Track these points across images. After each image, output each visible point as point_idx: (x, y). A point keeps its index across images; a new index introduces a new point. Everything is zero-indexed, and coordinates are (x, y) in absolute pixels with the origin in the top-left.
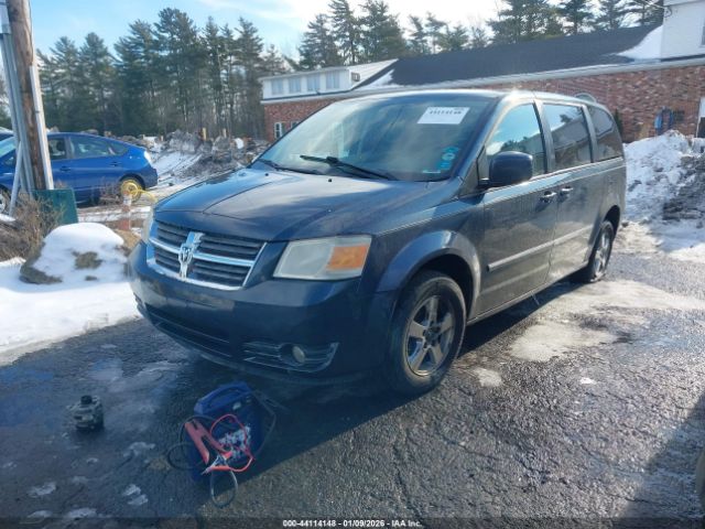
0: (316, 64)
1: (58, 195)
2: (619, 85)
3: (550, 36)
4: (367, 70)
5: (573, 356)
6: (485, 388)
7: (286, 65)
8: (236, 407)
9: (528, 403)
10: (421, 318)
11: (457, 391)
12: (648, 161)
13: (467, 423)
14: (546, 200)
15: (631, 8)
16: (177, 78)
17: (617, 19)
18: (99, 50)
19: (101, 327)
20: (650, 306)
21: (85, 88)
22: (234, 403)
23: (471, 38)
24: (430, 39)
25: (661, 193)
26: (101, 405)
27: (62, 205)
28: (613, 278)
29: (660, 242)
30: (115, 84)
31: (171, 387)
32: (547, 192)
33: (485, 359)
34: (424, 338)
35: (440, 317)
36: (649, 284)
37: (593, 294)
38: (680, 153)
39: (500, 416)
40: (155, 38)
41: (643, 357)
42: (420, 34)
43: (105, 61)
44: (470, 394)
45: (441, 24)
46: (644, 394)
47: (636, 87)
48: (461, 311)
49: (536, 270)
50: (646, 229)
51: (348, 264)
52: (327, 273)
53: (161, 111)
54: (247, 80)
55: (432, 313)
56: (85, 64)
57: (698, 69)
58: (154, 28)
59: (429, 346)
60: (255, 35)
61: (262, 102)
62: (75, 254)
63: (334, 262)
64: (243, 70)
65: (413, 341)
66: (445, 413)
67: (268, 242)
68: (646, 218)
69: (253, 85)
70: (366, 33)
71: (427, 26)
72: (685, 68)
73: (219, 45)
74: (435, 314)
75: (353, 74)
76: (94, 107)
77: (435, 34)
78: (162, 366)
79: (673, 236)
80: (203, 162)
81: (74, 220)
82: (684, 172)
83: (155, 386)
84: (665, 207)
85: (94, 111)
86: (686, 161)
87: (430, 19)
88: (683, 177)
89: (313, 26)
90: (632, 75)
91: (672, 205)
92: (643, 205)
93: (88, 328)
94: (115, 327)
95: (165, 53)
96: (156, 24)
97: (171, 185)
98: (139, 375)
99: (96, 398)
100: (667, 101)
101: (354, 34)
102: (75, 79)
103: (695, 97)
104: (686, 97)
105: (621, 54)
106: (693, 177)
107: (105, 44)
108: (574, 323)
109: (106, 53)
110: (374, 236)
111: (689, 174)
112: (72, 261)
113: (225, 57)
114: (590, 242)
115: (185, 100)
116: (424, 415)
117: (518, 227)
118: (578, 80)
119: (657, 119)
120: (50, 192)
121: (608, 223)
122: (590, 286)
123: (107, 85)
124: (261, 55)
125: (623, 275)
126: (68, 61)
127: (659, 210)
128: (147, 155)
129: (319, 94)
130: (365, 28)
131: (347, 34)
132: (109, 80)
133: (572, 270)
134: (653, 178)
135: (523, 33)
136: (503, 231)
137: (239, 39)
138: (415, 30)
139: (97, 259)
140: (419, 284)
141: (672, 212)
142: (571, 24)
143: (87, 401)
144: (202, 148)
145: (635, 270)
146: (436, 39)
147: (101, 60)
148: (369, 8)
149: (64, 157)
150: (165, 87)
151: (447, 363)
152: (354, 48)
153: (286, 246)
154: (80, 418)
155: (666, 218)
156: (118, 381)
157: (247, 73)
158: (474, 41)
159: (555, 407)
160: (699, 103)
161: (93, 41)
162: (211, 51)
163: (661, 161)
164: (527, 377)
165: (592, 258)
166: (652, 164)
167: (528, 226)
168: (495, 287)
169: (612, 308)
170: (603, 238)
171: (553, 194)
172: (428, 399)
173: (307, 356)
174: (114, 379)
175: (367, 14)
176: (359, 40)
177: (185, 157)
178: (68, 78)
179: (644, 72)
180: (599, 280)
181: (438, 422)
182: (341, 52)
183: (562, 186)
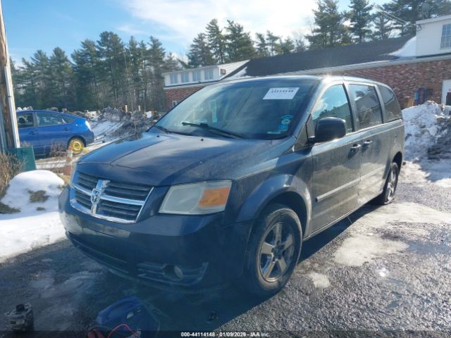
0: (198, 65)
1: (22, 151)
2: (391, 74)
3: (345, 44)
4: (230, 68)
5: (379, 261)
6: (318, 289)
7: (180, 65)
8: (129, 316)
9: (350, 300)
10: (270, 239)
11: (298, 292)
12: (415, 121)
13: (306, 319)
14: (354, 150)
15: (395, 26)
16: (111, 74)
17: (386, 33)
18: (62, 59)
19: (44, 245)
20: (428, 221)
21: (53, 81)
22: (128, 313)
23: (296, 46)
24: (269, 48)
25: (425, 141)
26: (31, 312)
27: (25, 158)
28: (400, 200)
29: (428, 175)
30: (72, 79)
31: (87, 293)
32: (355, 145)
33: (316, 265)
34: (272, 254)
35: (284, 238)
36: (425, 204)
37: (388, 213)
38: (436, 116)
39: (330, 313)
40: (97, 49)
41: (429, 261)
42: (263, 44)
43: (66, 64)
44: (307, 294)
45: (276, 38)
46: (435, 292)
47: (401, 74)
48: (299, 232)
49: (349, 199)
50: (418, 166)
51: (215, 202)
52: (199, 209)
53: (100, 95)
54: (155, 75)
55: (278, 235)
56: (53, 67)
57: (440, 63)
58: (97, 44)
59: (276, 260)
60: (160, 47)
61: (165, 88)
62: (30, 192)
63: (203, 202)
64: (152, 69)
65: (264, 258)
66: (289, 311)
67: (155, 187)
68: (417, 159)
69: (160, 78)
70: (229, 45)
71: (267, 39)
72: (431, 62)
73: (137, 54)
74: (280, 236)
75: (221, 70)
76: (59, 93)
77: (272, 44)
78: (83, 275)
79: (436, 170)
80: (125, 127)
81: (32, 168)
82: (440, 127)
83: (76, 293)
84: (429, 151)
85: (58, 96)
86: (440, 121)
87: (269, 35)
88: (439, 131)
89: (196, 41)
90: (398, 67)
91: (433, 150)
92: (414, 150)
93: (34, 246)
94: (54, 244)
95: (103, 59)
96: (98, 42)
97: (104, 142)
98: (65, 283)
99: (28, 306)
100: (421, 83)
101: (222, 45)
102: (47, 76)
103: (439, 80)
104: (433, 80)
105: (390, 54)
106: (446, 131)
107: (66, 54)
108: (377, 235)
109: (66, 60)
110: (233, 181)
111: (443, 129)
112: (27, 197)
113: (142, 60)
114: (384, 178)
115: (115, 87)
116: (274, 313)
117: (334, 168)
118: (364, 71)
119: (416, 94)
120: (16, 149)
121: (395, 164)
122: (384, 207)
123: (67, 79)
124: (164, 60)
125: (406, 198)
126: (42, 65)
127: (425, 153)
128: (87, 123)
129: (200, 83)
130: (229, 41)
131: (218, 45)
132: (68, 77)
133: (373, 197)
134: (419, 132)
135: (328, 43)
136: (323, 172)
137: (150, 50)
138: (260, 42)
139: (45, 195)
140: (268, 214)
141: (434, 154)
142: (358, 37)
143: (21, 308)
144: (125, 118)
145: (414, 195)
146: (274, 47)
147: (63, 64)
148: (231, 29)
149: (32, 125)
150: (104, 80)
151: (290, 270)
152: (222, 54)
153: (168, 189)
154: (14, 323)
155: (430, 158)
156: (50, 288)
157: (155, 70)
158: (297, 48)
159: (371, 304)
160: (441, 84)
161: (58, 52)
162: (133, 57)
163: (424, 121)
164: (347, 279)
165: (385, 188)
166: (418, 123)
167: (340, 167)
168: (322, 213)
169: (402, 223)
170: (392, 174)
171: (359, 146)
172: (276, 300)
173: (184, 273)
174: (47, 287)
175: (229, 33)
176: (225, 49)
177: (114, 123)
178: (42, 75)
179: (406, 65)
180: (390, 203)
181: (284, 318)
182: (214, 57)
183: (364, 140)
